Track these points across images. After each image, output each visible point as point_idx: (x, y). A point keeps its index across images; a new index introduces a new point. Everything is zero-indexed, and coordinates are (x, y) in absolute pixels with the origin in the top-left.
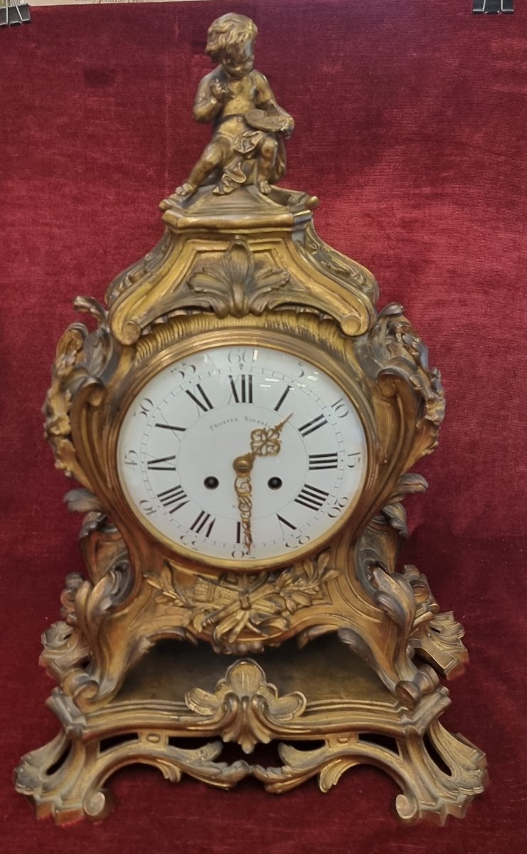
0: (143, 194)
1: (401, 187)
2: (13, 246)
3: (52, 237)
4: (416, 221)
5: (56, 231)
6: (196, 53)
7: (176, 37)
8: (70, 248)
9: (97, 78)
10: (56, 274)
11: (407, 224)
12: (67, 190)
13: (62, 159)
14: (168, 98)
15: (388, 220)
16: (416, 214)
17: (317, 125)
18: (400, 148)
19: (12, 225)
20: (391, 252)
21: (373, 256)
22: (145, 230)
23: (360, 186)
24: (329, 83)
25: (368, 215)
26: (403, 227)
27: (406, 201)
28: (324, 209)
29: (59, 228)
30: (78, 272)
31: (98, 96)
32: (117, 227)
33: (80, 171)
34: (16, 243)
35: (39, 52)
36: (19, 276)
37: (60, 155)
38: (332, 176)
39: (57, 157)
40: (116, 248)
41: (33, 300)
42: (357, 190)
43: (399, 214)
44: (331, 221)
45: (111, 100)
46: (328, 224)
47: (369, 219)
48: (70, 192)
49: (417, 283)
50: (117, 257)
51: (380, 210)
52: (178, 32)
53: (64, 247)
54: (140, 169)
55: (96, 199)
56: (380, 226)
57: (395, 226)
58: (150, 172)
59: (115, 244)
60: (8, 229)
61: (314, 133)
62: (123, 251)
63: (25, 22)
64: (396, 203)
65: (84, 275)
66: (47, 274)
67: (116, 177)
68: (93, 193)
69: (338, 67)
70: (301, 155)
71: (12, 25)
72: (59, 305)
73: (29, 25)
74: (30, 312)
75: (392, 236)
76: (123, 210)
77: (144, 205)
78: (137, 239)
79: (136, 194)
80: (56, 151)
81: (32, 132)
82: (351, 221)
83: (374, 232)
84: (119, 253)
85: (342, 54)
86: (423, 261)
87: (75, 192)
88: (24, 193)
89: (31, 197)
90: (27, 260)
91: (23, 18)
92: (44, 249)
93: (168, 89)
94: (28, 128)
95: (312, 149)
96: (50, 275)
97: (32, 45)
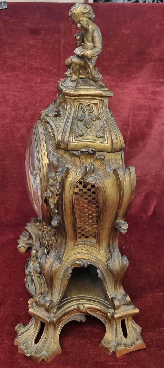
0: (51, 79)
1: (152, 78)
3: (14, 96)
4: (157, 92)
5: (16, 93)
8: (22, 100)
9: (34, 32)
10: (16, 111)
11: (154, 93)
12: (21, 77)
13: (19, 65)
14: (62, 41)
15: (146, 91)
16: (157, 89)
17: (121, 53)
18: (152, 64)
20: (147, 104)
21: (140, 106)
22: (52, 94)
23: (136, 78)
24: (126, 37)
25: (139, 89)
26: (152, 94)
27: (153, 84)
28: (122, 87)
29: (17, 92)
30: (25, 110)
31: (34, 40)
32: (41, 92)
33: (26, 69)
35: (11, 21)
37: (18, 63)
38: (126, 74)
39: (17, 64)
40: (40, 100)
41: (7, 121)
42: (135, 80)
43: (151, 89)
44: (125, 91)
45: (40, 41)
46: (123, 93)
47: (139, 91)
49: (157, 116)
50: (41, 104)
51: (143, 87)
53: (19, 100)
54: (51, 69)
55: (33, 81)
56: (144, 94)
57: (149, 94)
58: (55, 71)
59: (40, 99)
61: (119, 57)
62: (43, 102)
63: (5, 9)
64: (150, 85)
65: (27, 111)
67: (41, 72)
68: (31, 79)
69: (129, 31)
70: (114, 65)
71: (0, 9)
72: (17, 123)
73: (7, 10)
74: (6, 125)
75: (148, 98)
76: (44, 85)
77: (52, 84)
78: (49, 97)
79: (48, 79)
80: (17, 61)
81: (7, 53)
82: (133, 92)
83: (141, 96)
84: (41, 103)
85: (131, 26)
86: (160, 107)
87: (24, 78)
88: (4, 78)
89: (7, 80)
90: (5, 105)
91: (5, 7)
92: (11, 100)
93: (63, 38)
94: (5, 51)
95: (118, 63)
96: (14, 111)
97: (8, 18)
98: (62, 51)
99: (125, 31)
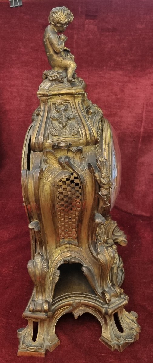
2: (14, 94)
3: (28, 91)
5: (30, 88)
6: (87, 19)
7: (79, 12)
10: (30, 105)
12: (33, 72)
13: (32, 60)
14: (75, 36)
17: (134, 48)
19: (14, 86)
23: (150, 73)
24: (140, 32)
28: (136, 82)
33: (39, 65)
34: (15, 93)
35: (25, 17)
36: (16, 106)
37: (31, 58)
38: (139, 69)
39: (30, 59)
41: (21, 115)
42: (149, 75)
44: (138, 87)
46: (137, 88)
48: (35, 73)
52: (80, 11)
60: (12, 87)
61: (133, 52)
63: (20, 6)
66: (27, 105)
69: (143, 26)
70: (127, 60)
71: (15, 7)
73: (22, 7)
74: (20, 120)
81: (21, 49)
82: (147, 87)
85: (145, 20)
87: (37, 73)
88: (18, 74)
89: (21, 75)
90: (19, 100)
91: (20, 4)
92: (25, 95)
93: (76, 33)
94: (20, 48)
95: (132, 58)
96: (28, 105)
97: (23, 15)
98: (74, 46)
99: (139, 26)
